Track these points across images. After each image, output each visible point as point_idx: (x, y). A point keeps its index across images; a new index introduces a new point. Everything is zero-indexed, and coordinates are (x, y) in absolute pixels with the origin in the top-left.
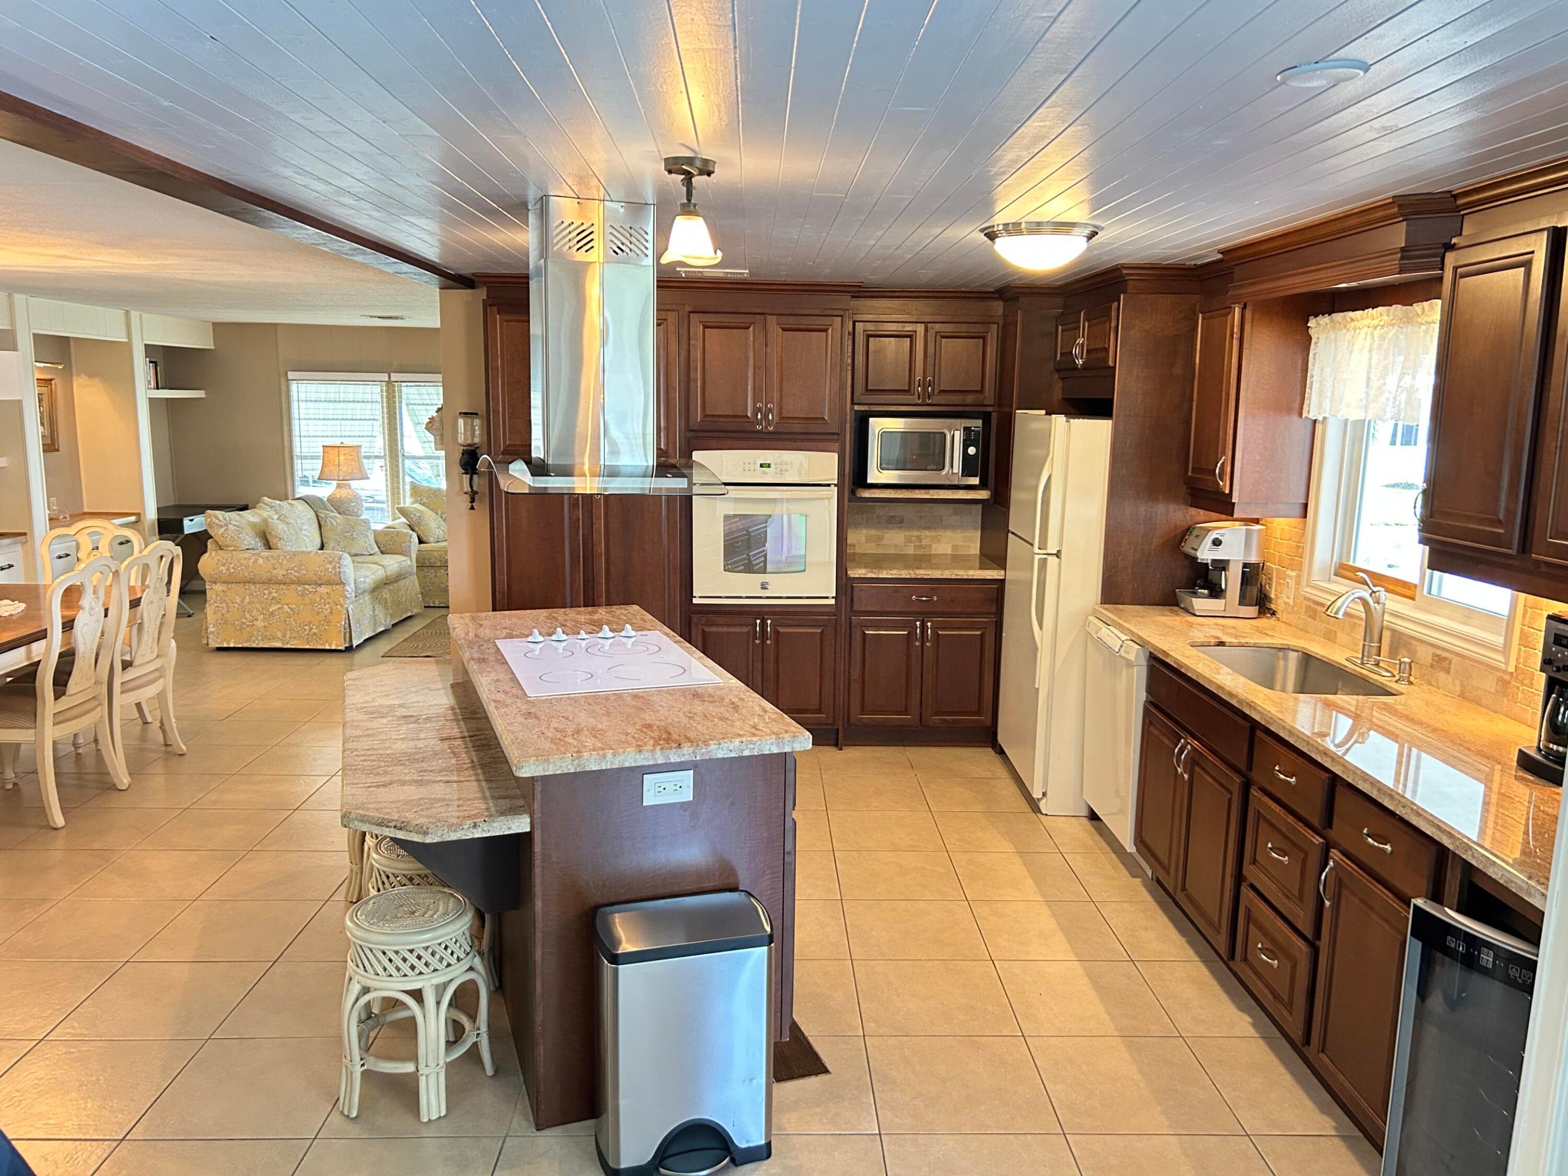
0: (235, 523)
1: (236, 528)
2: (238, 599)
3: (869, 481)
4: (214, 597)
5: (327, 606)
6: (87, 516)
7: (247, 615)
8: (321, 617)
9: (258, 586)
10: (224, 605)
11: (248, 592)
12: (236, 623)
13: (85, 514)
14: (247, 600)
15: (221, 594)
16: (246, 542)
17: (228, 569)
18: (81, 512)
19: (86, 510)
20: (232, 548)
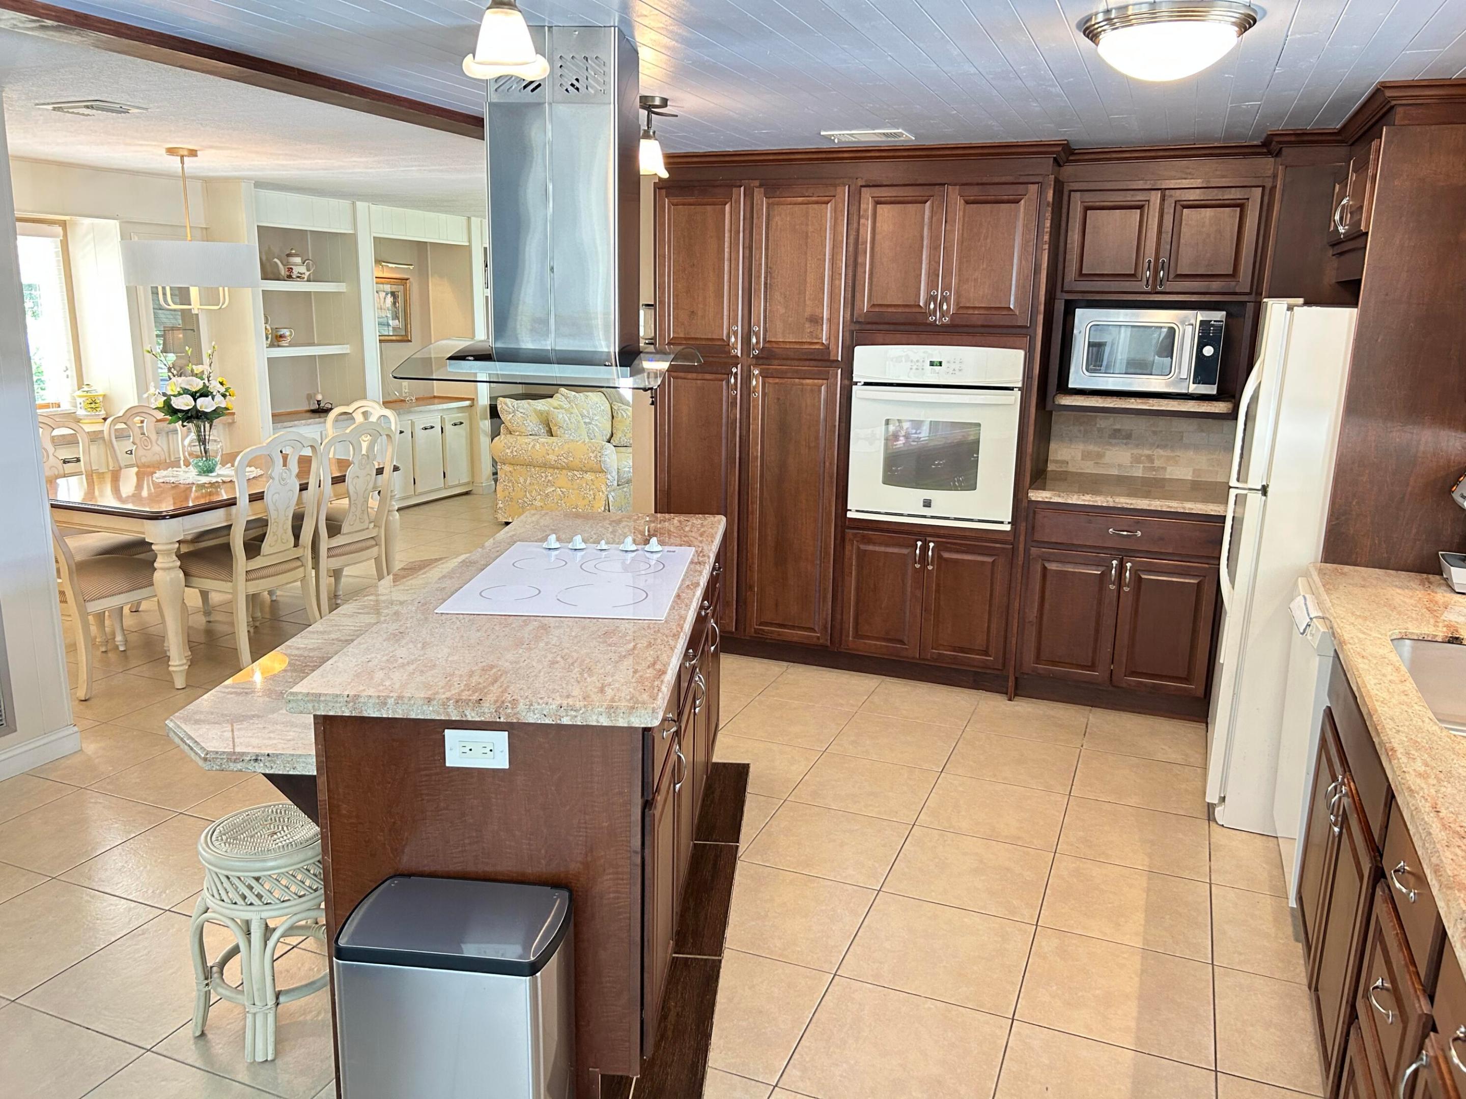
0: (522, 411)
1: (522, 415)
2: (522, 480)
3: (1070, 386)
4: (503, 476)
5: (591, 492)
6: (436, 401)
7: (528, 495)
8: (586, 502)
9: (537, 469)
10: (510, 484)
11: (529, 473)
12: (520, 501)
13: (435, 397)
14: (528, 482)
15: (509, 474)
16: (529, 429)
17: (512, 452)
18: (432, 395)
19: (435, 394)
20: (517, 433)
